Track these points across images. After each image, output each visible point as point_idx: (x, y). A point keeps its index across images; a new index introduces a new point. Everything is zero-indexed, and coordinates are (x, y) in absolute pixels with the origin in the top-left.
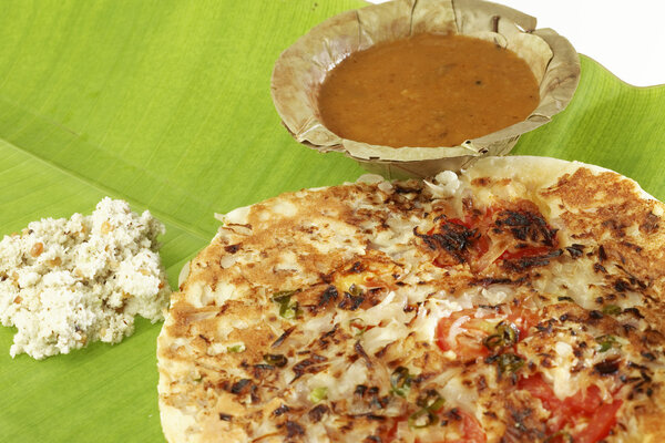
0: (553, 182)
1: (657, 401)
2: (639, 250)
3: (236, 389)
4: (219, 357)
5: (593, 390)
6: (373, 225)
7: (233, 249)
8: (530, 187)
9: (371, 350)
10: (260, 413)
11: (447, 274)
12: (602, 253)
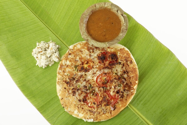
0: (119, 49)
1: (123, 99)
2: (129, 66)
3: (67, 83)
4: (66, 76)
5: (115, 95)
6: (91, 51)
7: (70, 54)
8: (116, 49)
9: (87, 80)
10: (70, 89)
11: (100, 65)
12: (123, 65)
